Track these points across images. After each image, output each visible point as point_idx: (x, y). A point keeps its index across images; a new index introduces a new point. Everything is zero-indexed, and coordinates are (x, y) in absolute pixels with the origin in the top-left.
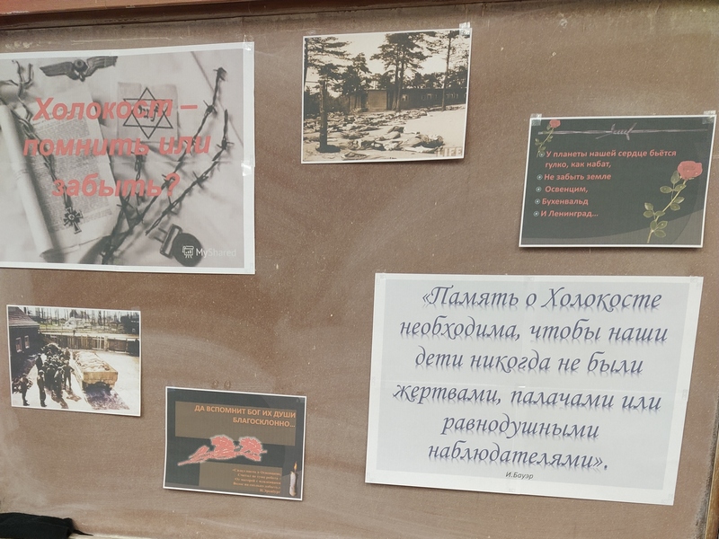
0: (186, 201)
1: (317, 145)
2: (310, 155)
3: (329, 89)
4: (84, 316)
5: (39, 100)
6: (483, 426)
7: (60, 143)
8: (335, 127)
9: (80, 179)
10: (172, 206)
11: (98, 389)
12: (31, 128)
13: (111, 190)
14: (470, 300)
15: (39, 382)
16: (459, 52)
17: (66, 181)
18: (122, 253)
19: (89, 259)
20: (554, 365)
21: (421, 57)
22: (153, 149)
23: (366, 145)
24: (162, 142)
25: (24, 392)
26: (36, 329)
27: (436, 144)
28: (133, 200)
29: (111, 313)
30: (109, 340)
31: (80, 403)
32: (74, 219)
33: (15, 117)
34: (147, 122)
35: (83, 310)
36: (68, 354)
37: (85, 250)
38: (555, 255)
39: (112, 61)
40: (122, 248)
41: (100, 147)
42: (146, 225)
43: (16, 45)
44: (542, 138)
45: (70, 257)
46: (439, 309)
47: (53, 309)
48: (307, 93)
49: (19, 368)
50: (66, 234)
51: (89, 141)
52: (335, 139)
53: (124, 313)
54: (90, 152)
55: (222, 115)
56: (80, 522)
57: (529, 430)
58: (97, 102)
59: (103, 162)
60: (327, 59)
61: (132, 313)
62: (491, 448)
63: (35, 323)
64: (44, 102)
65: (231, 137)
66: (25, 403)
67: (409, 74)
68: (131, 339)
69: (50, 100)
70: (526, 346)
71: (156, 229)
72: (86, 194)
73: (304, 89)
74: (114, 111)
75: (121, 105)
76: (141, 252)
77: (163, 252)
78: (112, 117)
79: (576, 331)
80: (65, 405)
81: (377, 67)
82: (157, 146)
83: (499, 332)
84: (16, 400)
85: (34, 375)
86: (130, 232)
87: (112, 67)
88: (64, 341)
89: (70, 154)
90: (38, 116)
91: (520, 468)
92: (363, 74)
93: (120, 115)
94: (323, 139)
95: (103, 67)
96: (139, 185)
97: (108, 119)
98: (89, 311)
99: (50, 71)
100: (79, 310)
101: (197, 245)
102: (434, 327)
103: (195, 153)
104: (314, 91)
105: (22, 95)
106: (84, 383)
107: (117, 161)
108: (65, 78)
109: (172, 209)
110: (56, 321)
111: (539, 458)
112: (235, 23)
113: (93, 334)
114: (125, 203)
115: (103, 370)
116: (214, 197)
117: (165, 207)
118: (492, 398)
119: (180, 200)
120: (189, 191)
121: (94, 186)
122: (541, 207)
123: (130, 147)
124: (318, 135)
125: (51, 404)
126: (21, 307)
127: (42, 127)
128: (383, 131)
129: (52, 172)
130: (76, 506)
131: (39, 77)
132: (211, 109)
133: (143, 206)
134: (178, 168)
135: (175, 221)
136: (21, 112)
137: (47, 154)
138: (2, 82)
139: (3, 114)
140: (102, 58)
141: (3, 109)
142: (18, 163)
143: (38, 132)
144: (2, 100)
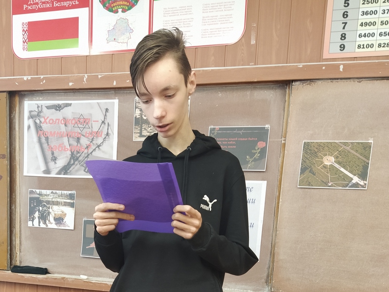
0: (93, 153)
1: (139, 135)
2: (136, 138)
3: (143, 116)
4: (56, 193)
5: (44, 117)
7: (51, 132)
8: (145, 129)
9: (57, 145)
10: (88, 155)
11: (59, 220)
12: (41, 127)
13: (68, 149)
15: (38, 217)
17: (52, 146)
18: (71, 171)
19: (59, 173)
22: (83, 135)
24: (86, 133)
25: (33, 221)
26: (39, 198)
28: (75, 153)
29: (65, 192)
30: (64, 202)
31: (52, 225)
32: (54, 159)
33: (36, 123)
34: (81, 126)
35: (56, 191)
36: (49, 207)
37: (58, 170)
39: (70, 105)
40: (70, 169)
41: (65, 134)
42: (79, 161)
43: (37, 98)
45: (52, 172)
47: (45, 191)
49: (32, 212)
50: (51, 164)
51: (61, 132)
52: (144, 133)
53: (70, 192)
54: (61, 136)
55: (107, 124)
56: (50, 269)
58: (64, 118)
59: (65, 139)
61: (73, 192)
63: (39, 196)
64: (46, 118)
65: (110, 132)
66: (33, 225)
68: (72, 201)
69: (48, 117)
71: (83, 163)
72: (59, 150)
73: (135, 116)
74: (70, 122)
75: (72, 120)
76: (77, 171)
77: (84, 171)
78: (69, 124)
80: (47, 226)
82: (84, 134)
84: (30, 224)
85: (37, 215)
86: (74, 164)
87: (70, 107)
88: (48, 202)
89: (54, 136)
90: (44, 123)
93: (72, 123)
94: (141, 133)
95: (66, 106)
96: (77, 147)
98: (58, 192)
99: (48, 107)
100: (54, 191)
103: (97, 137)
104: (138, 117)
105: (38, 115)
106: (54, 218)
107: (71, 139)
108: (54, 110)
110: (46, 195)
112: (112, 93)
113: (59, 200)
114: (72, 154)
115: (61, 213)
116: (103, 152)
117: (86, 156)
119: (91, 153)
120: (95, 150)
121: (62, 147)
123: (75, 134)
124: (139, 131)
125: (42, 225)
126: (34, 190)
127: (45, 127)
129: (48, 143)
130: (48, 263)
131: (45, 109)
132: (103, 122)
133: (79, 155)
134: (91, 142)
136: (38, 121)
137: (46, 136)
138: (32, 111)
139: (31, 122)
140: (67, 104)
141: (31, 120)
142: (35, 139)
143: (43, 128)
144: (31, 117)
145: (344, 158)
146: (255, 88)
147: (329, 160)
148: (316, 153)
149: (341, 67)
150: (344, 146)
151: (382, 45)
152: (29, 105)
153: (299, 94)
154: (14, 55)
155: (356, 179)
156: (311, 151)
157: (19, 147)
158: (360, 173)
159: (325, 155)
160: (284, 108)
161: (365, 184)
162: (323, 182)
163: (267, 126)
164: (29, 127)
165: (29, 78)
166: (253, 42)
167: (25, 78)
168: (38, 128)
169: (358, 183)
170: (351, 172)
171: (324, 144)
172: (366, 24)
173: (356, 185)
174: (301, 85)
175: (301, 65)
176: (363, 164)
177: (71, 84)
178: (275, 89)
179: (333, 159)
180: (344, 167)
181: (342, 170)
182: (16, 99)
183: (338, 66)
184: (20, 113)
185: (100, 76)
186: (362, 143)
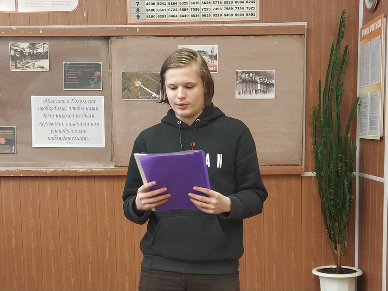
1: (14, 67)
2: (13, 69)
3: (16, 55)
6: (60, 131)
8: (18, 63)
14: (54, 102)
16: (46, 48)
20: (75, 116)
21: (38, 49)
23: (26, 67)
27: (43, 67)
38: (72, 91)
44: (66, 66)
46: (47, 104)
48: (11, 55)
52: (18, 66)
57: (71, 132)
60: (15, 48)
62: (63, 137)
67: (35, 52)
70: (68, 112)
79: (79, 108)
81: (28, 50)
83: (62, 109)
91: (70, 141)
92: (24, 52)
94: (16, 65)
102: (46, 108)
104: (13, 55)
111: (74, 138)
118: (62, 124)
122: (68, 81)
124: (14, 64)
128: (30, 64)
145: (146, 82)
147: (138, 83)
148: (130, 79)
150: (145, 75)
151: (160, 16)
153: (116, 44)
155: (154, 94)
156: (127, 78)
158: (156, 91)
159: (136, 80)
160: (109, 51)
162: (136, 96)
163: (99, 62)
170: (151, 90)
171: (134, 73)
172: (150, 4)
173: (155, 98)
174: (116, 39)
175: (114, 27)
176: (157, 85)
178: (102, 40)
183: (136, 28)
186: (155, 73)
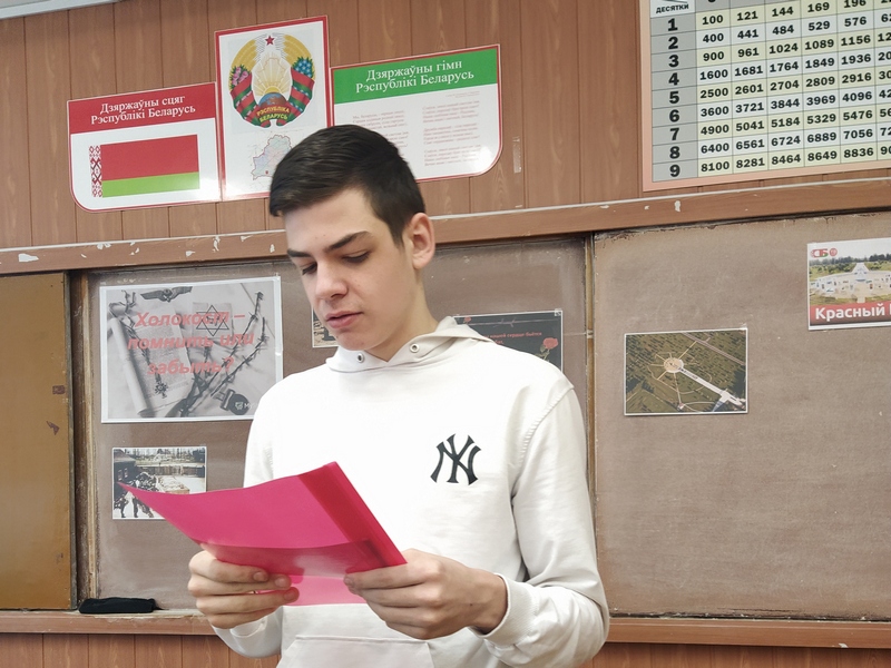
0: (238, 374)
1: (323, 336)
4: (167, 452)
5: (139, 314)
7: (153, 341)
9: (167, 363)
10: (228, 377)
12: (134, 332)
13: (188, 369)
15: (134, 500)
17: (157, 364)
18: (195, 409)
19: (172, 414)
22: (216, 343)
24: (222, 338)
25: (122, 508)
26: (133, 463)
28: (202, 375)
29: (186, 449)
30: (184, 468)
32: (162, 389)
33: (123, 325)
34: (213, 326)
35: (167, 448)
36: (155, 479)
37: (169, 409)
39: (189, 289)
40: (194, 406)
41: (181, 342)
43: (125, 280)
45: (159, 414)
47: (146, 449)
50: (157, 399)
51: (173, 339)
53: (195, 448)
54: (174, 346)
55: (261, 320)
56: (159, 601)
58: (178, 314)
59: (182, 352)
61: (200, 448)
63: (132, 460)
64: (143, 315)
65: (267, 333)
66: (123, 516)
68: (200, 466)
69: (146, 314)
71: (217, 393)
72: (171, 372)
74: (190, 320)
75: (194, 316)
76: (207, 408)
77: (222, 407)
78: (189, 323)
80: (151, 515)
82: (219, 340)
84: (117, 514)
86: (200, 395)
87: (189, 293)
88: (152, 470)
89: (160, 347)
90: (138, 324)
93: (194, 323)
95: (182, 293)
96: (206, 365)
97: (187, 326)
98: (170, 449)
99: (146, 296)
100: (163, 449)
101: (246, 401)
103: (243, 344)
105: (128, 310)
107: (192, 351)
108: (158, 300)
109: (228, 379)
110: (147, 457)
112: (268, 266)
113: (173, 465)
114: (197, 376)
115: (179, 488)
116: (256, 370)
117: (224, 378)
119: (234, 373)
120: (240, 367)
121: (176, 368)
123: (201, 342)
126: (123, 449)
127: (140, 331)
129: (148, 359)
131: (140, 300)
132: (253, 317)
133: (209, 378)
134: (232, 353)
135: (230, 386)
136: (127, 322)
137: (144, 348)
138: (115, 304)
139: (114, 323)
140: (183, 288)
141: (114, 319)
142: (123, 354)
143: (138, 334)
144: (114, 314)
145: (700, 360)
146: (529, 247)
147: (674, 366)
148: (649, 353)
149: (678, 204)
150: (697, 340)
151: (744, 164)
152: (108, 294)
153: (608, 255)
154: (76, 204)
155: (726, 397)
156: (641, 352)
157: (92, 371)
158: (732, 385)
159: (667, 356)
160: (584, 278)
161: (744, 404)
162: (668, 403)
163: (556, 311)
164: (110, 333)
165: (108, 244)
166: (518, 169)
167: (100, 245)
168: (128, 334)
169: (730, 403)
170: (715, 384)
171: (662, 337)
172: (712, 130)
173: (728, 406)
174: (609, 240)
175: (606, 205)
176: (735, 368)
177: (189, 253)
178: (565, 247)
179: (681, 363)
180: (702, 376)
181: (700, 380)
182: (83, 283)
183: (672, 202)
184: (91, 308)
185: (243, 238)
186: (728, 333)
